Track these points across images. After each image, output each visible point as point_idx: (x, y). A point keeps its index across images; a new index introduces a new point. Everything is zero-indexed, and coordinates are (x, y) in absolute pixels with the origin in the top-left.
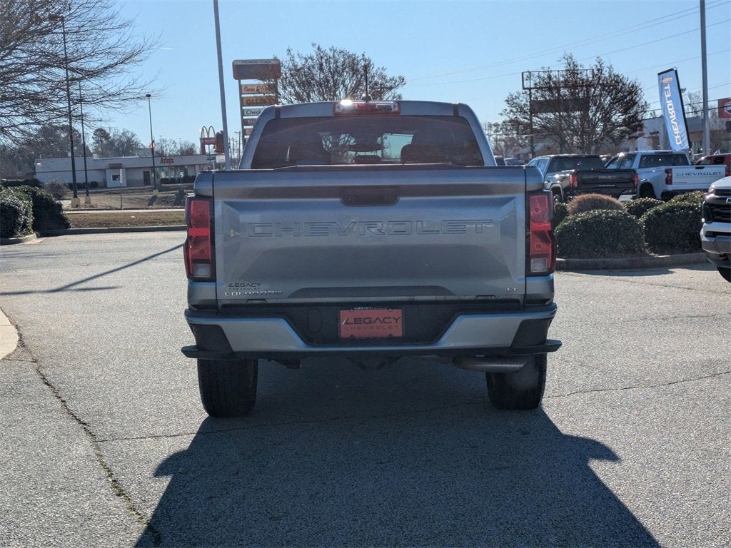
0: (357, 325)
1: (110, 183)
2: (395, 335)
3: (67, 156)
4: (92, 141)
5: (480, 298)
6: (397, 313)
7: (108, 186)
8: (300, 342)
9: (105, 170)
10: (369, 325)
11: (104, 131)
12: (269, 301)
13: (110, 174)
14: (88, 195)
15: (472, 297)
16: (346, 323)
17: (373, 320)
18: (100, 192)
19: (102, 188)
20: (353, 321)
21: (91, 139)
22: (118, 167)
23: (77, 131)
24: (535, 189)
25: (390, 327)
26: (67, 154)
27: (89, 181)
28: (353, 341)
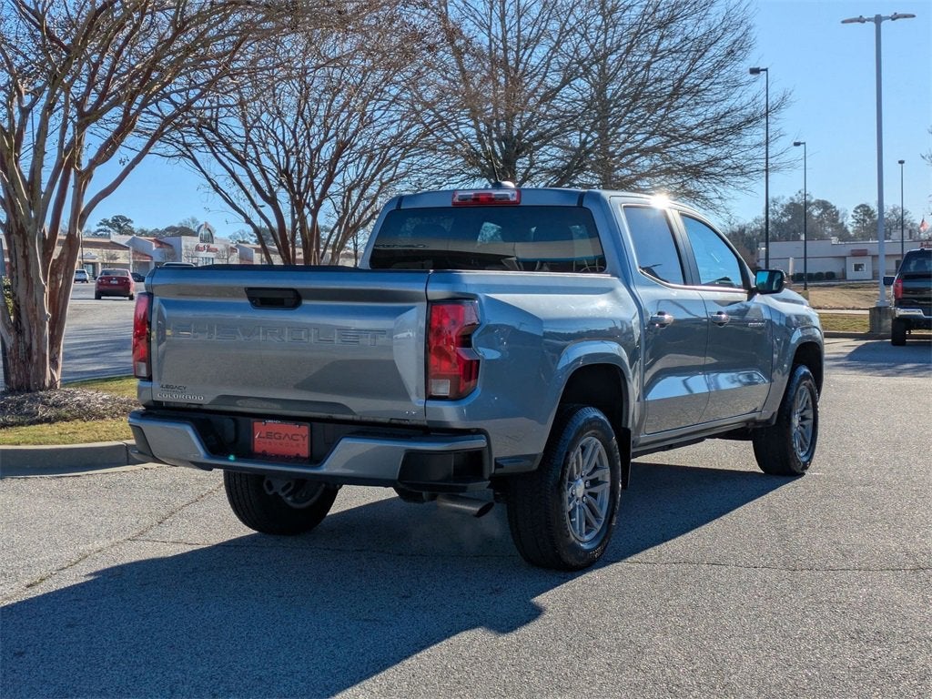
0: (268, 440)
1: (851, 274)
2: (301, 455)
3: (798, 239)
4: (851, 220)
5: (394, 421)
6: (304, 430)
7: (848, 278)
8: (202, 452)
9: (845, 257)
10: (278, 441)
11: (868, 207)
12: (205, 407)
13: (851, 263)
14: (805, 289)
15: (387, 420)
16: (259, 437)
17: (282, 436)
18: (833, 286)
19: (840, 280)
20: (264, 435)
21: (851, 217)
22: (862, 253)
23: (834, 207)
24: (445, 297)
25: (298, 445)
26: (799, 236)
27: (808, 272)
28: (264, 457)
